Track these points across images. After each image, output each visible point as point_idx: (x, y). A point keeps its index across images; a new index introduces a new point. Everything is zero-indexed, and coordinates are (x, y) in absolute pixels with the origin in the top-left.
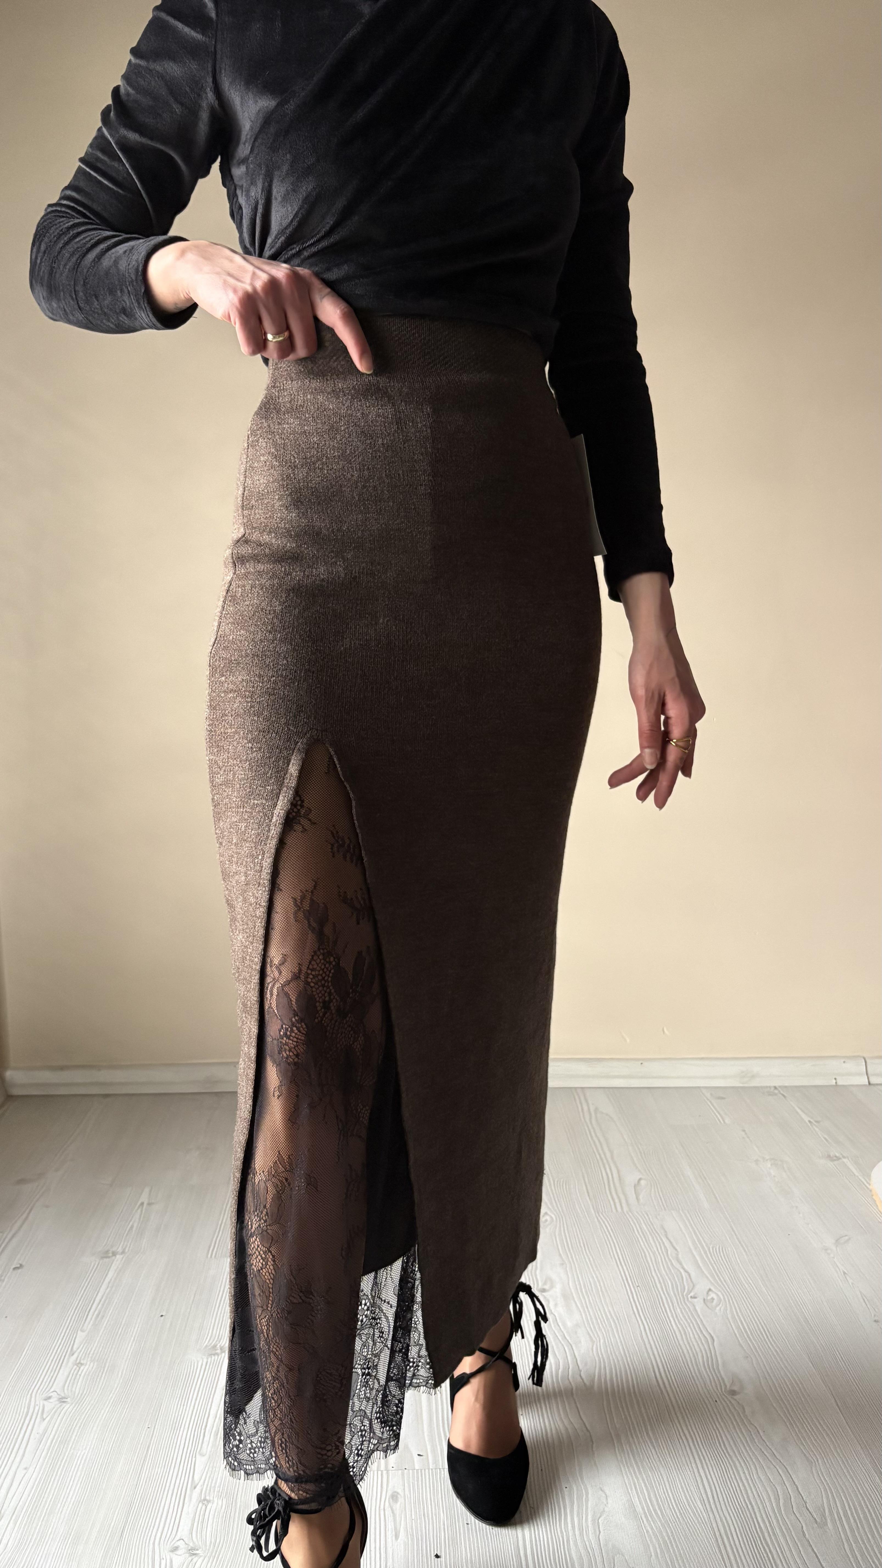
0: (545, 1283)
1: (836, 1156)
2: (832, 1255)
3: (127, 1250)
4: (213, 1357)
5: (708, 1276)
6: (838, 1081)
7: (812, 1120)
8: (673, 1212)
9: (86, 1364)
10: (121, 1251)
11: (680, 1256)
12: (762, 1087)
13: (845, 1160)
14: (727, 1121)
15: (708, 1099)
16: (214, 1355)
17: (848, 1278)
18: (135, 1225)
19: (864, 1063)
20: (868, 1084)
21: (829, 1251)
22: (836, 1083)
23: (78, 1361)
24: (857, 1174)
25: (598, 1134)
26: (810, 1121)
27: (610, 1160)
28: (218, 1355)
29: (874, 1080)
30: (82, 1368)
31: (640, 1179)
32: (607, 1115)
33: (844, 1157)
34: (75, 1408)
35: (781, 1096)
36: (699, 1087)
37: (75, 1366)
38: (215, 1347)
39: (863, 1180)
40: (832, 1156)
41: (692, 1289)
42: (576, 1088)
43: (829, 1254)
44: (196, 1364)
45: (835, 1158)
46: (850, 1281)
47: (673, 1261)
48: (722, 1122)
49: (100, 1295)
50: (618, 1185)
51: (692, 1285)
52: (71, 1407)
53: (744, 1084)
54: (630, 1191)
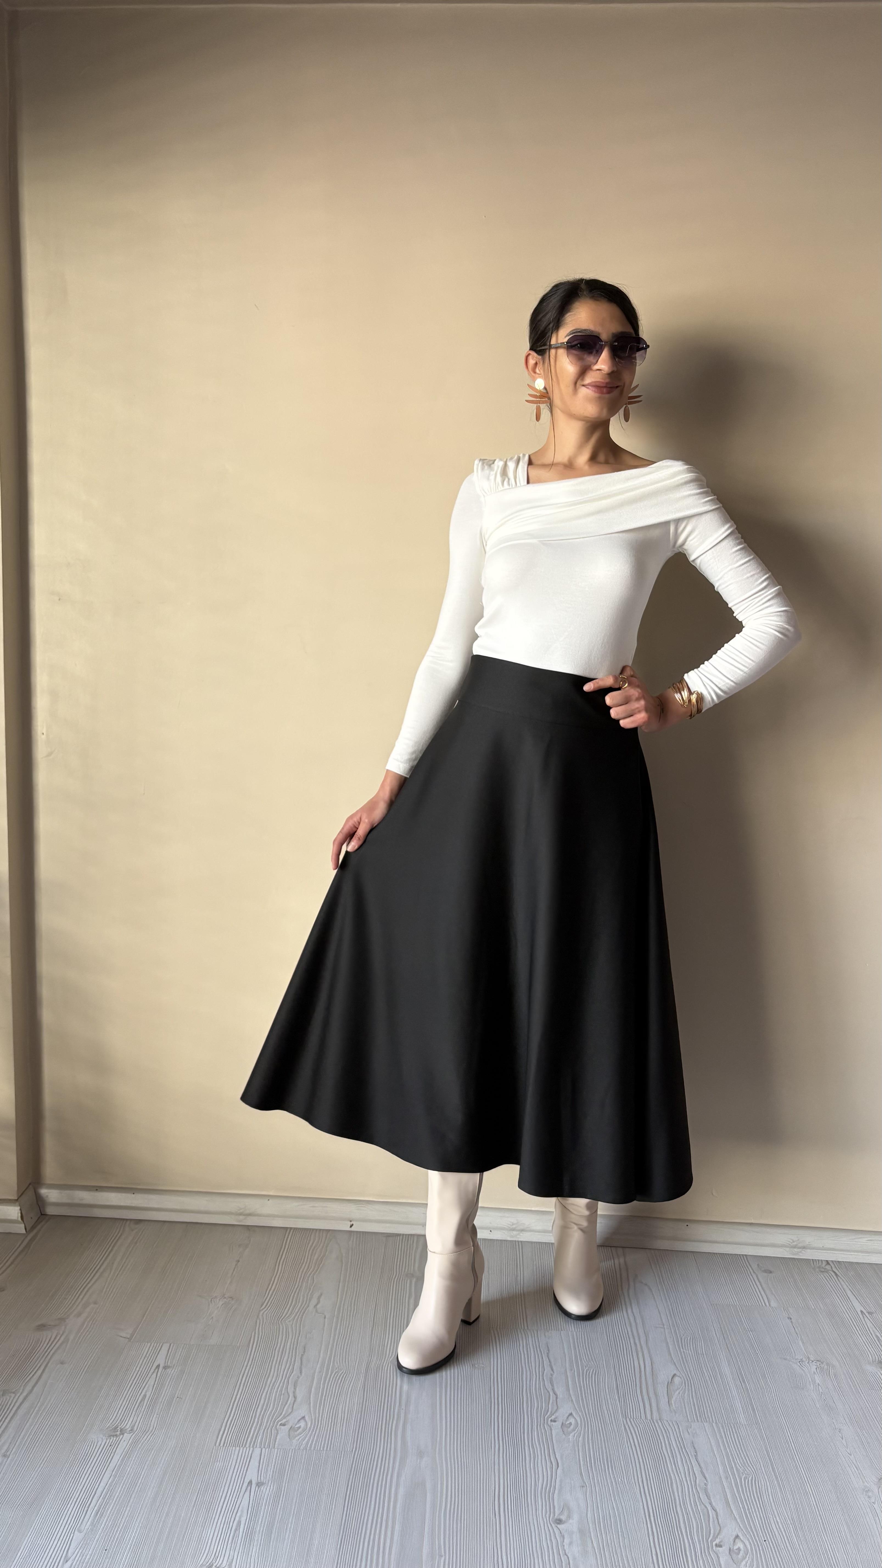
0: (561, 1513)
3: (135, 1428)
5: (737, 1517)
7: (865, 1312)
8: (705, 1424)
10: (129, 1429)
11: (709, 1487)
12: (813, 1261)
14: (774, 1304)
15: (754, 1271)
18: (148, 1395)
25: (635, 1311)
26: (862, 1312)
27: (644, 1348)
31: (674, 1375)
32: (646, 1285)
35: (833, 1274)
36: (746, 1256)
41: (718, 1534)
47: (700, 1494)
48: (767, 1304)
49: (102, 1484)
50: (650, 1382)
51: (719, 1529)
53: (794, 1255)
54: (662, 1390)
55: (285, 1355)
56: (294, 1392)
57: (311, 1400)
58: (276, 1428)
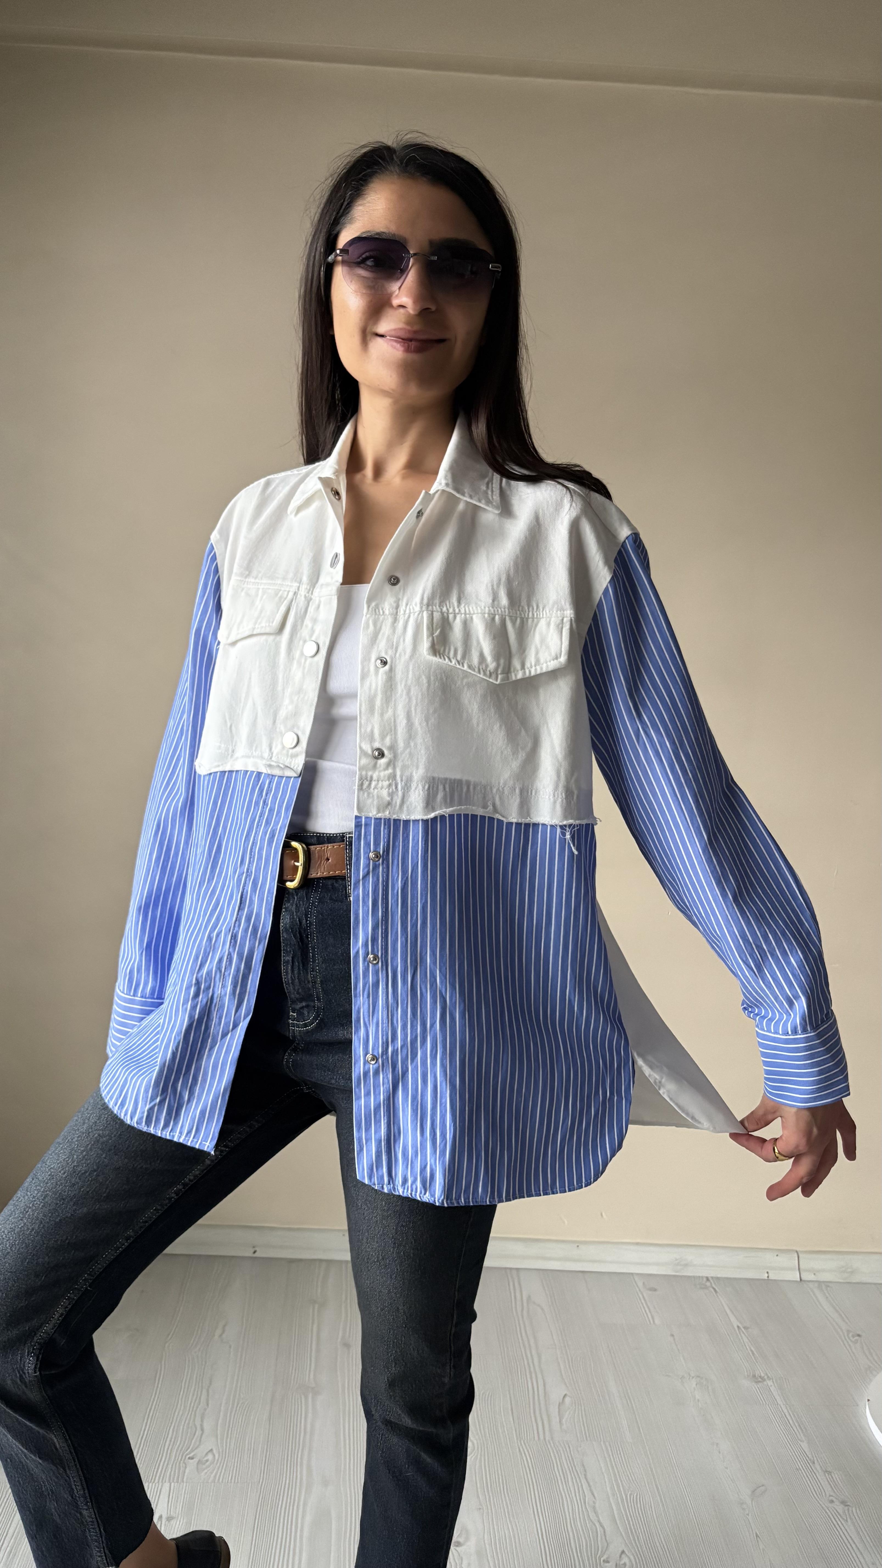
1: (761, 1377)
2: (747, 1512)
5: (623, 1534)
6: (770, 1274)
7: (741, 1326)
8: (594, 1443)
11: (597, 1504)
12: (694, 1278)
13: (770, 1383)
14: (657, 1321)
15: (640, 1290)
17: (760, 1542)
19: (797, 1258)
20: (799, 1280)
21: (744, 1506)
22: (768, 1277)
24: (780, 1401)
25: (528, 1332)
26: (738, 1327)
27: (537, 1368)
29: (806, 1276)
31: (565, 1396)
32: (539, 1305)
33: (769, 1378)
35: (712, 1290)
36: (632, 1274)
39: (785, 1411)
40: (757, 1375)
41: (606, 1550)
42: (511, 1269)
45: (760, 1380)
46: (761, 1546)
47: (590, 1512)
48: (652, 1323)
50: (542, 1402)
51: (606, 1544)
53: (676, 1272)
54: (554, 1410)
55: (191, 1388)
56: (202, 1426)
57: (219, 1432)
58: (185, 1464)
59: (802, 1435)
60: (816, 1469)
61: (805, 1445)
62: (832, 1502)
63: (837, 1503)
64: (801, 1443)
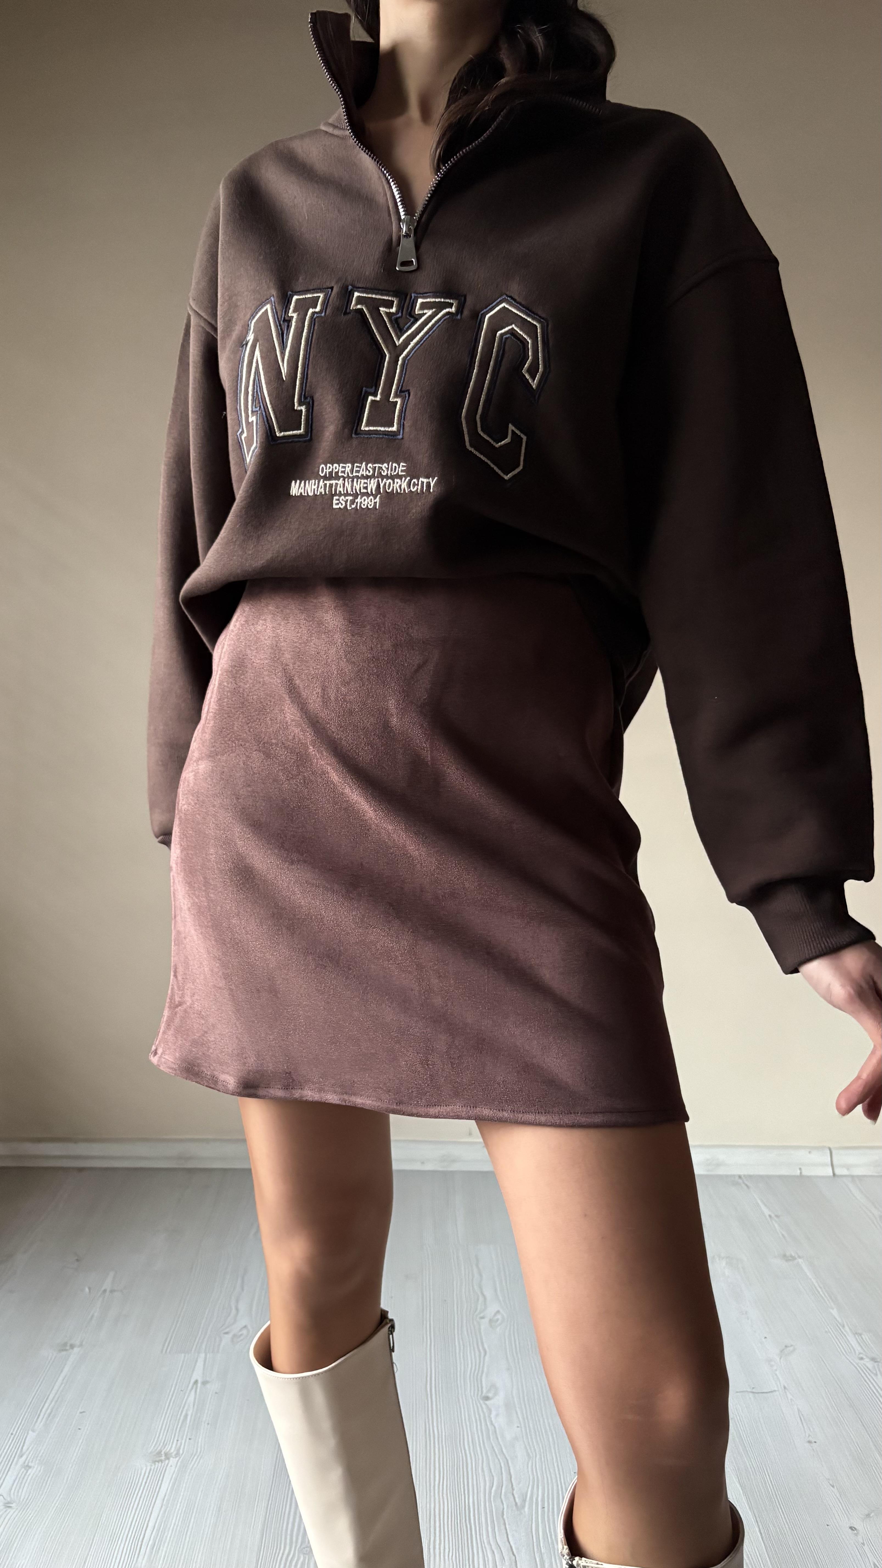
0: (489, 1391)
1: (791, 1256)
2: (775, 1368)
3: (84, 1343)
4: (157, 1463)
6: (803, 1171)
7: (773, 1215)
9: (34, 1467)
12: (727, 1176)
13: (800, 1261)
16: (158, 1462)
17: (788, 1393)
18: (96, 1314)
19: (829, 1154)
20: (832, 1174)
21: (773, 1363)
22: (801, 1173)
23: (26, 1464)
24: (810, 1277)
26: (770, 1216)
28: (161, 1461)
29: (838, 1171)
30: (29, 1472)
33: (799, 1257)
34: (19, 1514)
35: (743, 1185)
37: (23, 1469)
38: (159, 1453)
39: (816, 1283)
40: (788, 1255)
43: (772, 1366)
44: (139, 1472)
45: (790, 1258)
46: (790, 1397)
49: (54, 1392)
52: (16, 1514)
55: (227, 1275)
56: (237, 1307)
59: (832, 1304)
60: (846, 1331)
61: (834, 1312)
62: (862, 1359)
63: (867, 1360)
64: (831, 1311)
